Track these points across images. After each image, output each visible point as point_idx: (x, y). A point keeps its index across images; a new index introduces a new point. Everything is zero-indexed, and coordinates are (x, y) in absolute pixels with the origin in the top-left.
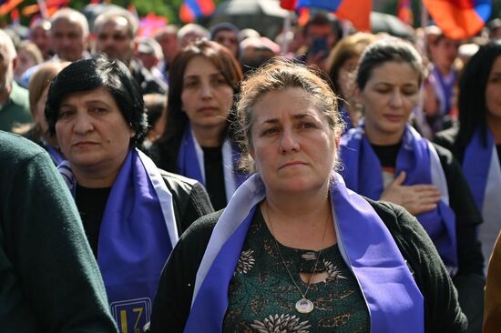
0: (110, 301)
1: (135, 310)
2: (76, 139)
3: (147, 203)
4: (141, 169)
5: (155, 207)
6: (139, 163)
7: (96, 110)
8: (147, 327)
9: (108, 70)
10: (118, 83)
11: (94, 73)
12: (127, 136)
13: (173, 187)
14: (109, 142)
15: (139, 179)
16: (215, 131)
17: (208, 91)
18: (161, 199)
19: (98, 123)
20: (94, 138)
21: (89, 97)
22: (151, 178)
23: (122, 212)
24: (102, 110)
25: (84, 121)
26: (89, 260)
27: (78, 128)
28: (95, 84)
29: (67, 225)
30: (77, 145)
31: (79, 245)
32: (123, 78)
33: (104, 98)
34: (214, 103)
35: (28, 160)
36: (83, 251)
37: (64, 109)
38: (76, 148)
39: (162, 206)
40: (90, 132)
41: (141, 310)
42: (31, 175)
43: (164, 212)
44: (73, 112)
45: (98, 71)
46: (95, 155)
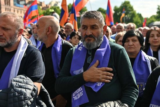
0: (136, 82)
1: (141, 85)
2: (129, 47)
3: (144, 62)
4: (142, 54)
5: (146, 63)
6: (142, 53)
7: (134, 41)
8: (144, 89)
9: (137, 32)
10: (139, 35)
11: (134, 33)
12: (140, 47)
13: (150, 59)
14: (136, 48)
15: (142, 56)
16: (157, 47)
17: (156, 38)
18: (147, 61)
19: (134, 43)
20: (133, 47)
21: (132, 38)
22: (145, 57)
23: (138, 63)
24: (135, 41)
25: (131, 43)
26: (132, 72)
27: (130, 44)
28: (134, 35)
29: (128, 64)
30: (129, 48)
31: (130, 69)
32: (140, 34)
33: (136, 38)
34: (157, 40)
35: (121, 49)
36: (131, 70)
37: (127, 40)
38: (129, 49)
39: (148, 63)
40: (132, 45)
41: (142, 85)
42: (121, 53)
43: (148, 64)
44: (129, 41)
45: (134, 32)
46: (133, 50)
